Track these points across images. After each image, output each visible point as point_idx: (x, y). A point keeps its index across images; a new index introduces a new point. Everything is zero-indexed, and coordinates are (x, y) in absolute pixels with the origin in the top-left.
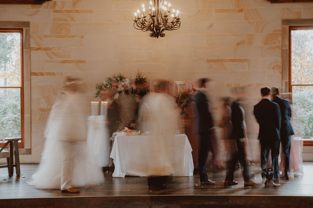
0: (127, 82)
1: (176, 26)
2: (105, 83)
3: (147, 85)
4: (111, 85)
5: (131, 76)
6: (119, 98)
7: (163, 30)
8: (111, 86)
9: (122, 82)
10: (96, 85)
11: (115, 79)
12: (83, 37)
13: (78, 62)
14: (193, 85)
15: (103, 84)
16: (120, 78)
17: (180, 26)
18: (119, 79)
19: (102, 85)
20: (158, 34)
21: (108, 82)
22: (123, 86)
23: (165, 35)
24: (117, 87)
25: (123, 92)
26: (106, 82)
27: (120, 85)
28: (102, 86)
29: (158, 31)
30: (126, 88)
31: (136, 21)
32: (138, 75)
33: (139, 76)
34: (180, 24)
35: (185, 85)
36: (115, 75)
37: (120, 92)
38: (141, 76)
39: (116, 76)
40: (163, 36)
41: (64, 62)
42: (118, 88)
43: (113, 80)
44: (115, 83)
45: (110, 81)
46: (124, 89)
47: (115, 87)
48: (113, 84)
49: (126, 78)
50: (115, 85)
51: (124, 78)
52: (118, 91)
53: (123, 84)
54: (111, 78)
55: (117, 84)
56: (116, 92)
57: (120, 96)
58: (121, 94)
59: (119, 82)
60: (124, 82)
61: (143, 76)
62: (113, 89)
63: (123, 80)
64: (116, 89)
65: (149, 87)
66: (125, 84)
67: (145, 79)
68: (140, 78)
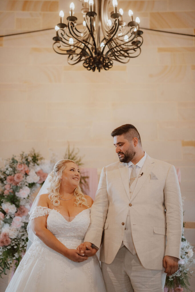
0: (46, 166)
3: (84, 173)
4: (14, 170)
6: (28, 196)
8: (14, 172)
9: (36, 164)
11: (24, 160)
16: (32, 157)
18: (30, 159)
22: (38, 173)
23: (112, 64)
24: (26, 174)
25: (39, 186)
27: (32, 170)
30: (44, 177)
31: (57, 39)
32: (67, 153)
33: (70, 155)
36: (24, 153)
37: (31, 185)
38: (74, 153)
42: (28, 177)
43: (19, 162)
44: (21, 167)
45: (13, 162)
46: (40, 180)
47: (22, 175)
48: (19, 168)
49: (44, 159)
50: (22, 170)
51: (41, 159)
52: (28, 183)
53: (38, 168)
54: (15, 156)
55: (26, 169)
56: (24, 184)
57: (31, 191)
58: (34, 188)
59: (30, 165)
60: (40, 166)
61: (76, 154)
62: (18, 178)
63: (39, 162)
64: (24, 178)
65: (88, 177)
66: (42, 170)
67: (80, 160)
68: (71, 157)
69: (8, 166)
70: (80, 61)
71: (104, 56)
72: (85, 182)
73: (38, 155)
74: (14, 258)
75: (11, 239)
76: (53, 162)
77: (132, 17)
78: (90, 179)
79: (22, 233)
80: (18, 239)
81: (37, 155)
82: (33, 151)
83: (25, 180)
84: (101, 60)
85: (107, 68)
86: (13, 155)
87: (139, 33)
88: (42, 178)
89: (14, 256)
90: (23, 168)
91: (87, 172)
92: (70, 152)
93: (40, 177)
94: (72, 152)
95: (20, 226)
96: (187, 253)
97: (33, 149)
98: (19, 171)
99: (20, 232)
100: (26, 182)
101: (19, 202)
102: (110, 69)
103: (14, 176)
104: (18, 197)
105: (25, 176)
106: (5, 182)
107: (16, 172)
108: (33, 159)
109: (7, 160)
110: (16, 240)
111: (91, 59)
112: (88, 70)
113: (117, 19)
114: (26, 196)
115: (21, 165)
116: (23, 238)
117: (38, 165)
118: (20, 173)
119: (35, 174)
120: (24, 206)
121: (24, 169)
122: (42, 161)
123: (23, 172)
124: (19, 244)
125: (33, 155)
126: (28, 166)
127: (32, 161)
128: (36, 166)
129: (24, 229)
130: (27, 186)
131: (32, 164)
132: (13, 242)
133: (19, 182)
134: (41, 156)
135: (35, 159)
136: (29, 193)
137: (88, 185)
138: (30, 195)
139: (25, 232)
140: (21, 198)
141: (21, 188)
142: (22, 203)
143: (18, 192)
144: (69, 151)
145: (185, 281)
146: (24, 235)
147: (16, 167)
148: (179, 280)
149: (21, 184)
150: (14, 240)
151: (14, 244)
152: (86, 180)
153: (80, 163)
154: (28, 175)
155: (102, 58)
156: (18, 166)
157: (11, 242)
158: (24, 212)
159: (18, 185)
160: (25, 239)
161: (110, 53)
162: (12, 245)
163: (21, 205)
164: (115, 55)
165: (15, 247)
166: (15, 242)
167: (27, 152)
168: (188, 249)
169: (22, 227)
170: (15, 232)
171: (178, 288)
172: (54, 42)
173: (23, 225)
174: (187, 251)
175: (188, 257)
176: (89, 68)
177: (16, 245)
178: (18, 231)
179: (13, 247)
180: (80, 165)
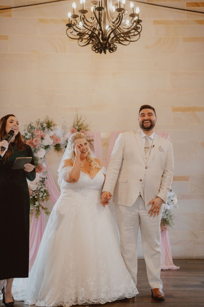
0: (58, 131)
2: (23, 132)
3: (89, 137)
4: (33, 135)
5: (65, 122)
6: (44, 156)
8: (32, 136)
9: (50, 130)
11: (39, 126)
16: (47, 123)
18: (45, 125)
21: (28, 131)
22: (52, 137)
23: (116, 48)
24: (42, 138)
25: (52, 148)
26: (25, 130)
27: (47, 135)
30: (57, 140)
31: (70, 25)
32: (76, 120)
33: (78, 122)
36: (39, 120)
37: (47, 147)
38: (82, 121)
42: (43, 141)
43: (36, 128)
44: (38, 132)
45: (31, 128)
46: (54, 143)
47: (39, 139)
48: (36, 133)
49: (57, 125)
50: (38, 135)
51: (54, 125)
52: (44, 146)
53: (52, 133)
54: (32, 123)
55: (42, 134)
56: (41, 146)
57: (46, 153)
58: (48, 150)
59: (45, 131)
60: (53, 131)
61: (84, 121)
62: (36, 141)
63: (52, 128)
64: (41, 141)
65: (93, 140)
66: (55, 134)
67: (87, 126)
68: (79, 124)
69: (26, 132)
70: (88, 43)
71: (110, 43)
72: (91, 144)
73: (52, 122)
74: (36, 206)
75: (32, 191)
76: (64, 127)
77: (133, 9)
78: (95, 141)
79: (41, 186)
80: (38, 191)
81: (50, 122)
82: (47, 118)
83: (42, 143)
84: (107, 46)
85: (111, 51)
86: (31, 122)
87: (139, 22)
88: (55, 141)
89: (35, 204)
90: (39, 133)
91: (92, 136)
92: (79, 119)
93: (54, 141)
94: (80, 119)
95: (39, 181)
96: (172, 200)
97: (47, 116)
98: (36, 135)
99: (39, 185)
100: (42, 145)
101: (37, 161)
102: (114, 52)
103: (32, 140)
104: (36, 157)
105: (41, 140)
107: (34, 137)
108: (47, 126)
109: (25, 126)
110: (36, 192)
111: (99, 44)
112: (96, 52)
113: (120, 12)
114: (42, 156)
115: (38, 131)
116: (41, 190)
117: (51, 130)
118: (37, 137)
119: (50, 138)
120: (41, 164)
121: (41, 134)
122: (55, 127)
123: (40, 136)
124: (39, 195)
125: (47, 121)
126: (44, 132)
127: (47, 127)
128: (50, 131)
129: (42, 182)
130: (43, 148)
131: (46, 129)
132: (34, 193)
133: (37, 145)
134: (54, 123)
135: (49, 125)
136: (44, 154)
137: (93, 147)
138: (45, 155)
139: (43, 185)
140: (39, 158)
141: (39, 149)
142: (40, 162)
143: (36, 153)
144: (77, 118)
145: (170, 222)
146: (42, 188)
147: (34, 132)
148: (166, 221)
149: (38, 147)
150: (34, 191)
151: (35, 195)
152: (92, 142)
153: (87, 128)
154: (44, 139)
155: (108, 44)
156: (35, 131)
157: (32, 193)
158: (41, 169)
159: (36, 147)
160: (43, 191)
161: (115, 38)
162: (33, 195)
163: (39, 164)
164: (120, 40)
165: (36, 197)
166: (36, 193)
167: (42, 120)
168: (173, 197)
169: (40, 181)
170: (35, 186)
171: (165, 227)
172: (68, 27)
173: (41, 179)
174: (173, 199)
175: (173, 203)
176: (97, 51)
177: (36, 195)
178: (37, 184)
179: (34, 197)
180: (87, 130)
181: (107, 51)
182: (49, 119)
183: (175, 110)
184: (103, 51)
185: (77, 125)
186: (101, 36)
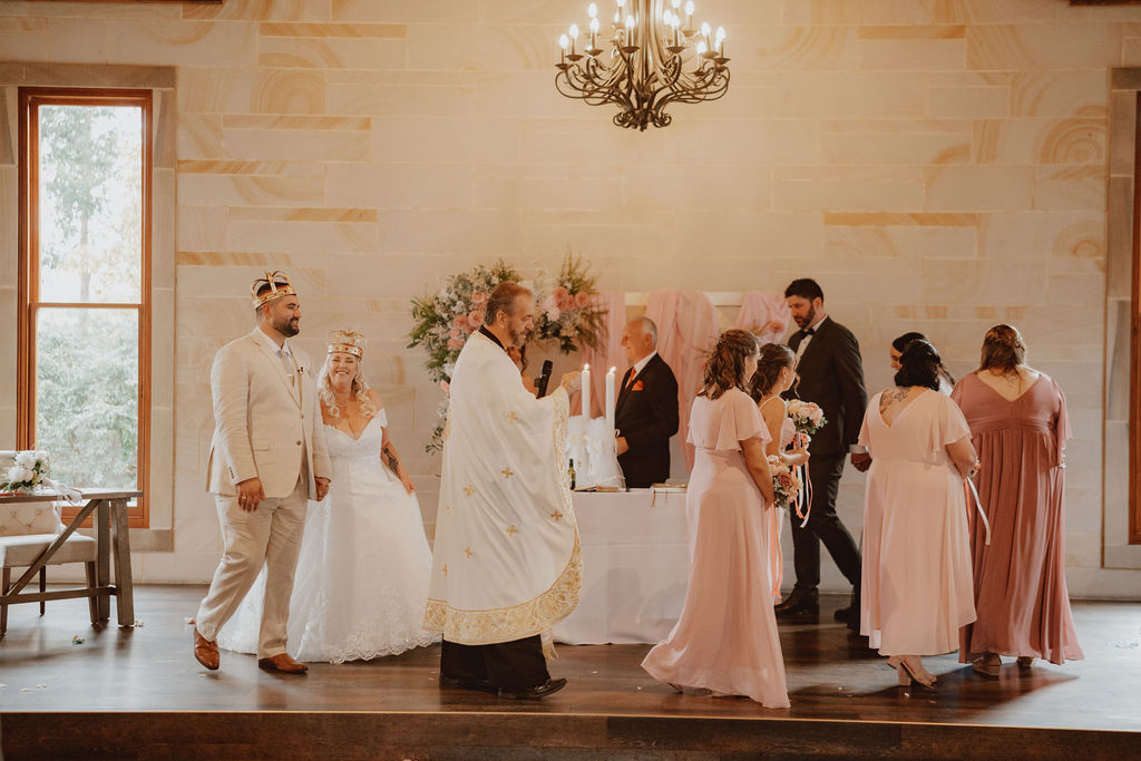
1: (711, 88)
2: (444, 295)
3: (598, 306)
4: (468, 302)
5: (541, 273)
7: (663, 101)
8: (467, 307)
10: (414, 302)
11: (482, 281)
12: (366, 124)
13: (349, 215)
14: (768, 309)
15: (437, 298)
16: (500, 277)
17: (727, 85)
19: (435, 302)
20: (646, 116)
21: (456, 293)
23: (670, 118)
26: (449, 291)
28: (432, 307)
29: (645, 105)
31: (564, 67)
32: (567, 269)
33: (570, 273)
34: (728, 81)
35: (740, 306)
36: (482, 267)
38: (580, 270)
39: (488, 270)
40: (663, 122)
41: (300, 214)
43: (475, 285)
44: (481, 298)
45: (465, 288)
48: (477, 298)
54: (467, 273)
61: (585, 271)
62: (476, 318)
65: (606, 312)
67: (592, 284)
68: (574, 278)
69: (453, 296)
70: (605, 102)
71: (654, 112)
72: (601, 322)
73: (511, 271)
76: (538, 285)
78: (611, 314)
81: (508, 271)
82: (499, 264)
85: (659, 125)
91: (606, 303)
92: (573, 266)
94: (577, 267)
97: (500, 258)
98: (476, 304)
103: (468, 315)
106: (449, 324)
107: (471, 307)
109: (449, 280)
115: (481, 294)
118: (478, 309)
125: (500, 270)
134: (516, 274)
137: (607, 329)
144: (570, 265)
147: (471, 298)
152: (604, 317)
153: (592, 289)
156: (473, 295)
172: (558, 72)
176: (625, 126)
180: (591, 293)
181: (650, 124)
182: (506, 266)
183: (831, 220)
184: (639, 127)
185: (569, 280)
186: (633, 93)
